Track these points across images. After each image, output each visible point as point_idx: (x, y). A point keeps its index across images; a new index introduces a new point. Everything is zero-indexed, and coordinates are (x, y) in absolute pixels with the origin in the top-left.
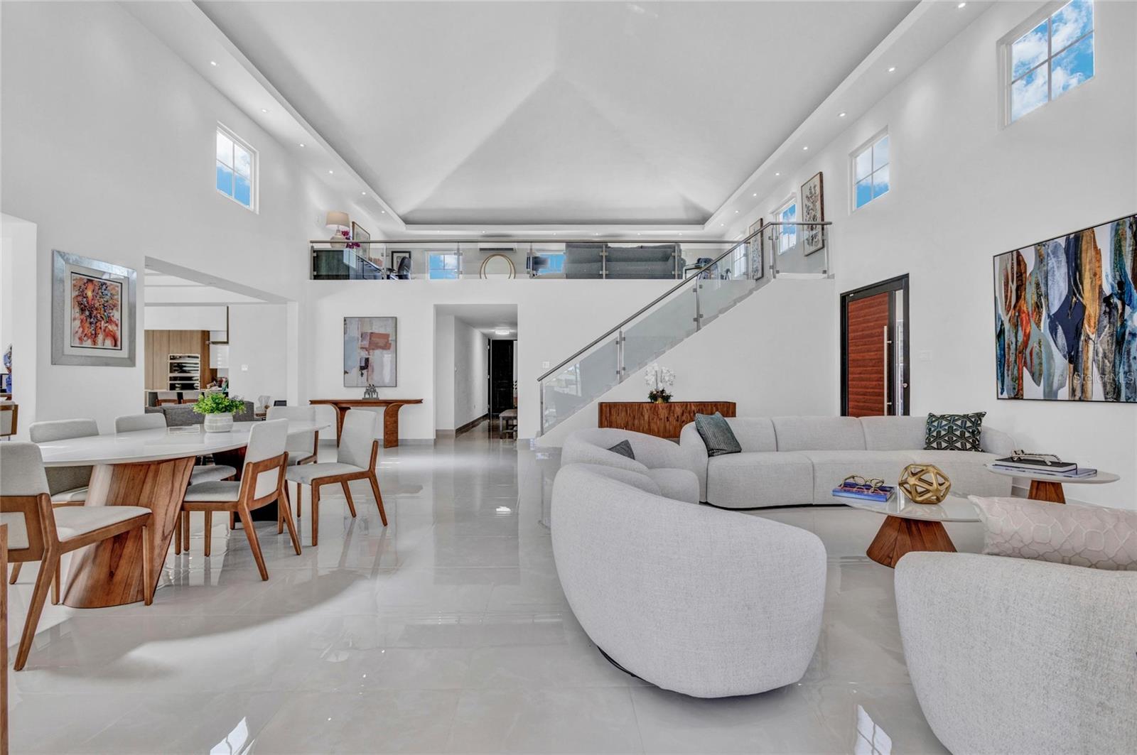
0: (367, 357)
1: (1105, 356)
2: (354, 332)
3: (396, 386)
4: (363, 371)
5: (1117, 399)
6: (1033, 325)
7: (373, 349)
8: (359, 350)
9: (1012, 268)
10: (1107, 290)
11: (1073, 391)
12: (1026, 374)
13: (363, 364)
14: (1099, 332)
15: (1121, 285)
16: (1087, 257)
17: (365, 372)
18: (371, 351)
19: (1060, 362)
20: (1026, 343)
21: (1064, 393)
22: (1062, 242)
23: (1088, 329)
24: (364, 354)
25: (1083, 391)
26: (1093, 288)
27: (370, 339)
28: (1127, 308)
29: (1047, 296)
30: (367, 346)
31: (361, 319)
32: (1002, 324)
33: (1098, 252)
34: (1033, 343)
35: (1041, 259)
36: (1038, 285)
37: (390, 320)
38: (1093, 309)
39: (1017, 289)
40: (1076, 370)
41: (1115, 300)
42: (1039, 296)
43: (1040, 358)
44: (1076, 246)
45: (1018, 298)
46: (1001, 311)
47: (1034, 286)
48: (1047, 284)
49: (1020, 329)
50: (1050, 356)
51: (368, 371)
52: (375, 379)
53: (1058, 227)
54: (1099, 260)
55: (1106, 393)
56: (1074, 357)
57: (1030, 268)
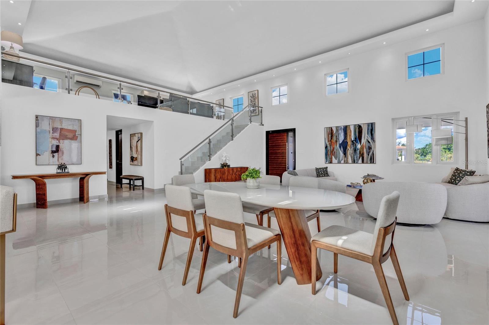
0: (58, 144)
1: (352, 153)
2: (45, 126)
3: (81, 164)
4: (54, 154)
5: (354, 163)
6: (335, 146)
7: (63, 140)
8: (51, 140)
9: (330, 131)
10: (353, 139)
11: (345, 161)
12: (333, 157)
13: (54, 149)
14: (351, 148)
15: (356, 138)
16: (348, 131)
17: (56, 154)
18: (61, 140)
19: (342, 154)
20: (333, 150)
21: (343, 162)
22: (343, 127)
23: (348, 147)
24: (55, 142)
25: (347, 161)
26: (349, 138)
27: (60, 132)
28: (357, 143)
29: (339, 139)
30: (58, 137)
31: (51, 118)
32: (327, 145)
33: (351, 131)
34: (335, 150)
35: (337, 130)
36: (336, 136)
37: (77, 121)
38: (349, 143)
39: (331, 137)
40: (345, 156)
41: (354, 142)
42: (337, 139)
43: (337, 153)
44: (346, 129)
45: (331, 139)
46: (326, 142)
47: (335, 136)
48: (339, 136)
49: (332, 146)
50: (339, 153)
51: (58, 155)
52: (65, 159)
53: (342, 124)
54: (351, 133)
55: (352, 162)
56: (345, 153)
57: (334, 132)
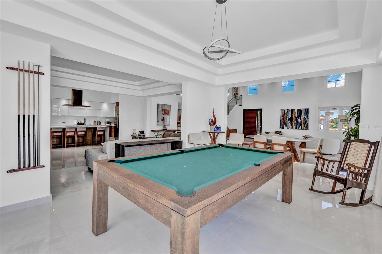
0: (163, 116)
1: (295, 124)
2: (160, 109)
3: (170, 126)
5: (297, 129)
6: (286, 120)
7: (165, 114)
8: (161, 114)
9: (283, 112)
11: (291, 128)
12: (284, 126)
13: (162, 119)
15: (298, 116)
16: (294, 112)
17: (163, 121)
18: (164, 115)
19: (289, 124)
20: (285, 122)
21: (290, 128)
22: (291, 110)
23: (294, 121)
25: (292, 128)
26: (294, 116)
27: (164, 111)
28: (298, 119)
29: (288, 116)
30: (163, 113)
31: (162, 105)
32: (281, 119)
33: (295, 112)
35: (287, 111)
37: (169, 106)
38: (294, 119)
39: (284, 115)
42: (287, 116)
43: (287, 124)
44: (292, 111)
46: (281, 117)
47: (286, 114)
48: (288, 115)
49: (284, 120)
52: (165, 124)
53: (291, 108)
55: (295, 128)
56: (291, 124)
57: (286, 112)
